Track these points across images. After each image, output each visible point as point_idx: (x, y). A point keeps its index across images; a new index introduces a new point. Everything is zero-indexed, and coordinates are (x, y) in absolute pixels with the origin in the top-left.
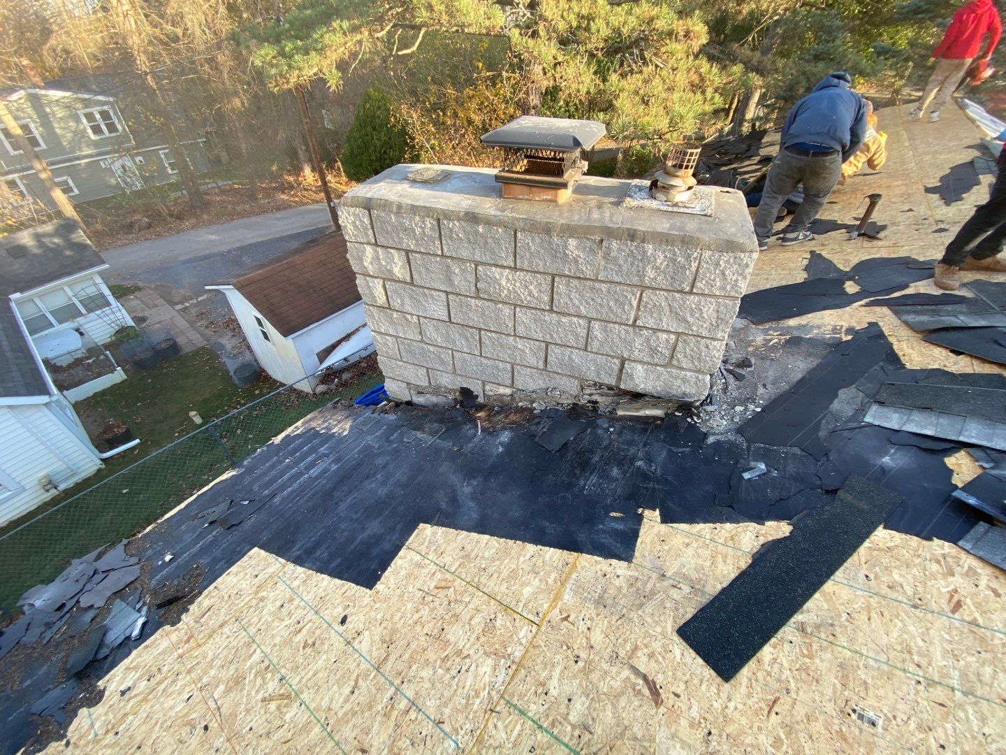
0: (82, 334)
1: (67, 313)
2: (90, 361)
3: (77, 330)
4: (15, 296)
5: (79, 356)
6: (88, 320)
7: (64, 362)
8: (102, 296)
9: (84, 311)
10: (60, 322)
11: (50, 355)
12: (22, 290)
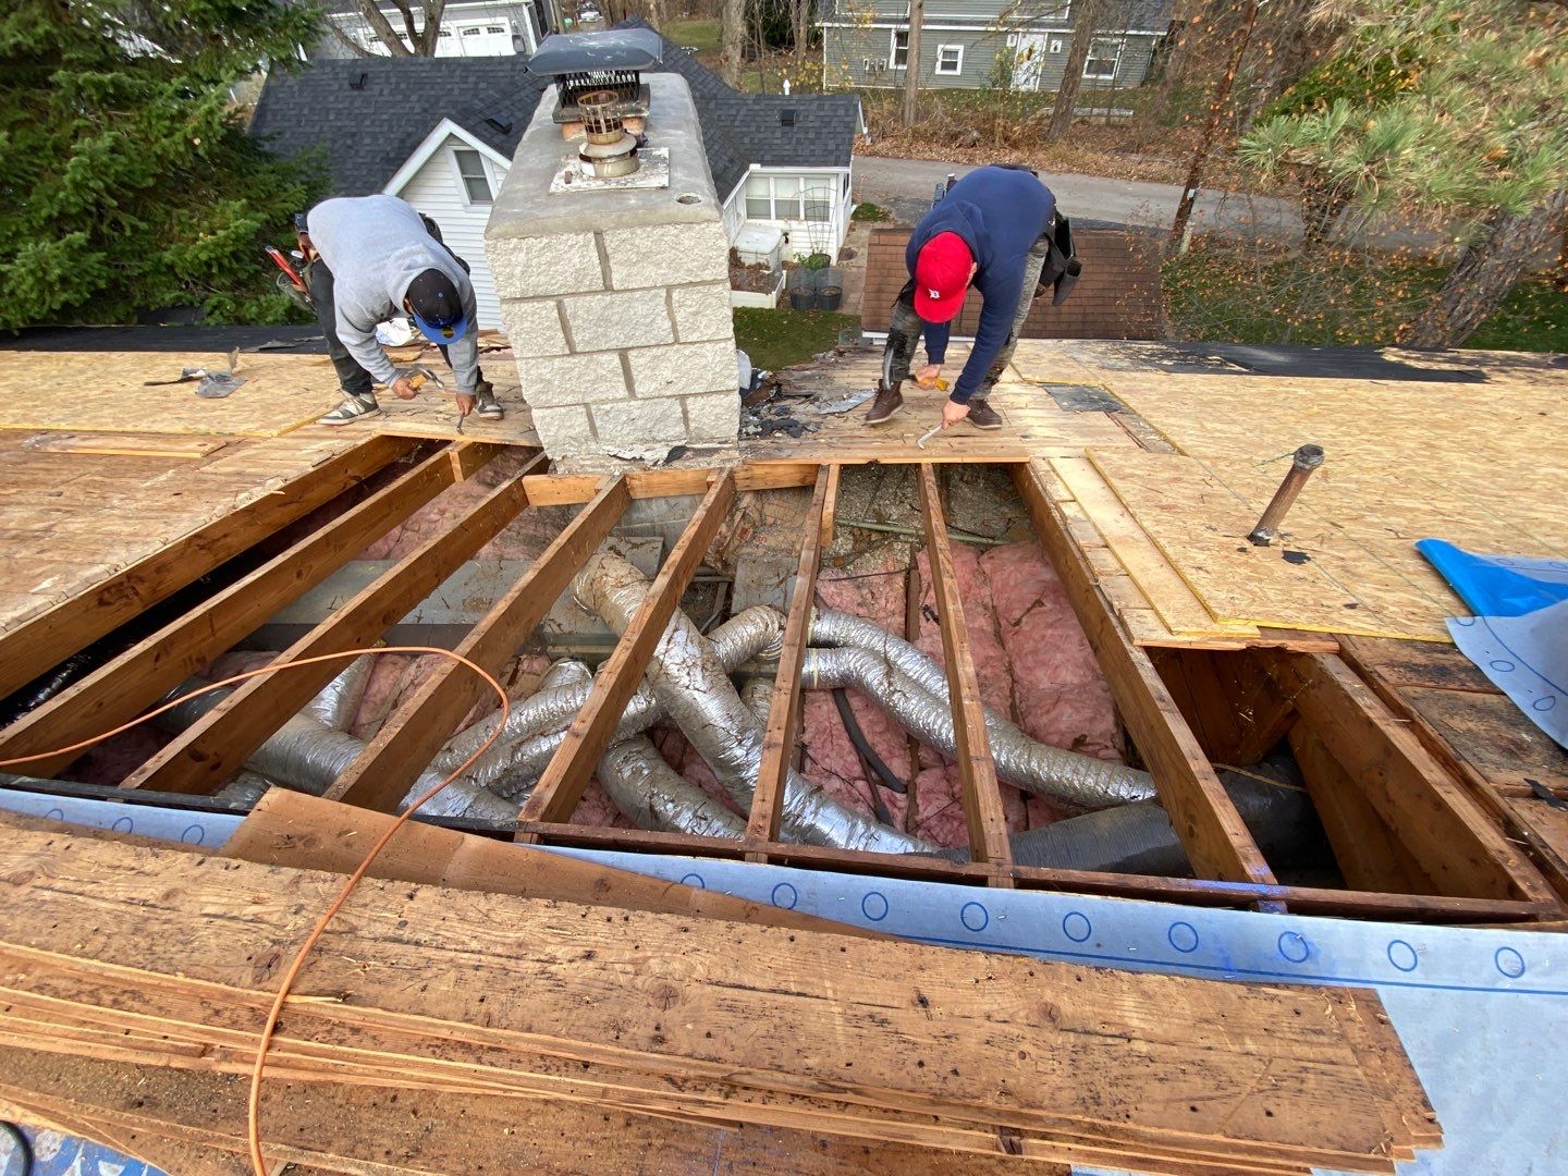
0: (787, 241)
1: (788, 210)
2: (767, 272)
3: (786, 234)
4: (755, 167)
5: (762, 261)
6: (801, 227)
7: (749, 260)
8: (826, 205)
9: (802, 216)
10: (778, 217)
11: (742, 245)
12: (764, 163)
